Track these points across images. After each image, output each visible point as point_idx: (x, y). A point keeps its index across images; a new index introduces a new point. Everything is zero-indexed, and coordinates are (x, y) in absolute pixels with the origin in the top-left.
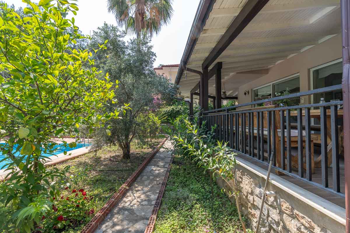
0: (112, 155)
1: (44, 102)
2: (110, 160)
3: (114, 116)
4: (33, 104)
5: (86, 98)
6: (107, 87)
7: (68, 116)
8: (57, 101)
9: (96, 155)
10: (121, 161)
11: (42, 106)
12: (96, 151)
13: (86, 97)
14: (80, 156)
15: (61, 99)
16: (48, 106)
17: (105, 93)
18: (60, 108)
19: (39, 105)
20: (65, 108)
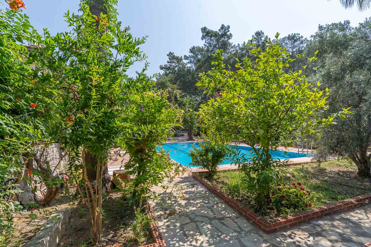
0: (342, 170)
1: (270, 114)
2: (338, 174)
3: (328, 121)
4: (264, 117)
5: (298, 109)
6: (317, 96)
7: (284, 123)
8: (278, 113)
9: (319, 165)
10: (355, 178)
11: (269, 118)
12: (319, 161)
13: (298, 107)
14: (302, 163)
15: (280, 112)
16: (272, 117)
17: (315, 102)
18: (280, 118)
19: (267, 117)
20: (283, 118)
